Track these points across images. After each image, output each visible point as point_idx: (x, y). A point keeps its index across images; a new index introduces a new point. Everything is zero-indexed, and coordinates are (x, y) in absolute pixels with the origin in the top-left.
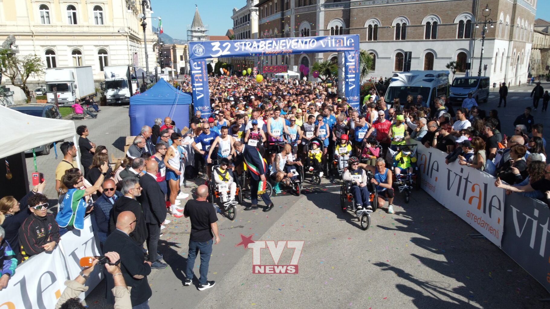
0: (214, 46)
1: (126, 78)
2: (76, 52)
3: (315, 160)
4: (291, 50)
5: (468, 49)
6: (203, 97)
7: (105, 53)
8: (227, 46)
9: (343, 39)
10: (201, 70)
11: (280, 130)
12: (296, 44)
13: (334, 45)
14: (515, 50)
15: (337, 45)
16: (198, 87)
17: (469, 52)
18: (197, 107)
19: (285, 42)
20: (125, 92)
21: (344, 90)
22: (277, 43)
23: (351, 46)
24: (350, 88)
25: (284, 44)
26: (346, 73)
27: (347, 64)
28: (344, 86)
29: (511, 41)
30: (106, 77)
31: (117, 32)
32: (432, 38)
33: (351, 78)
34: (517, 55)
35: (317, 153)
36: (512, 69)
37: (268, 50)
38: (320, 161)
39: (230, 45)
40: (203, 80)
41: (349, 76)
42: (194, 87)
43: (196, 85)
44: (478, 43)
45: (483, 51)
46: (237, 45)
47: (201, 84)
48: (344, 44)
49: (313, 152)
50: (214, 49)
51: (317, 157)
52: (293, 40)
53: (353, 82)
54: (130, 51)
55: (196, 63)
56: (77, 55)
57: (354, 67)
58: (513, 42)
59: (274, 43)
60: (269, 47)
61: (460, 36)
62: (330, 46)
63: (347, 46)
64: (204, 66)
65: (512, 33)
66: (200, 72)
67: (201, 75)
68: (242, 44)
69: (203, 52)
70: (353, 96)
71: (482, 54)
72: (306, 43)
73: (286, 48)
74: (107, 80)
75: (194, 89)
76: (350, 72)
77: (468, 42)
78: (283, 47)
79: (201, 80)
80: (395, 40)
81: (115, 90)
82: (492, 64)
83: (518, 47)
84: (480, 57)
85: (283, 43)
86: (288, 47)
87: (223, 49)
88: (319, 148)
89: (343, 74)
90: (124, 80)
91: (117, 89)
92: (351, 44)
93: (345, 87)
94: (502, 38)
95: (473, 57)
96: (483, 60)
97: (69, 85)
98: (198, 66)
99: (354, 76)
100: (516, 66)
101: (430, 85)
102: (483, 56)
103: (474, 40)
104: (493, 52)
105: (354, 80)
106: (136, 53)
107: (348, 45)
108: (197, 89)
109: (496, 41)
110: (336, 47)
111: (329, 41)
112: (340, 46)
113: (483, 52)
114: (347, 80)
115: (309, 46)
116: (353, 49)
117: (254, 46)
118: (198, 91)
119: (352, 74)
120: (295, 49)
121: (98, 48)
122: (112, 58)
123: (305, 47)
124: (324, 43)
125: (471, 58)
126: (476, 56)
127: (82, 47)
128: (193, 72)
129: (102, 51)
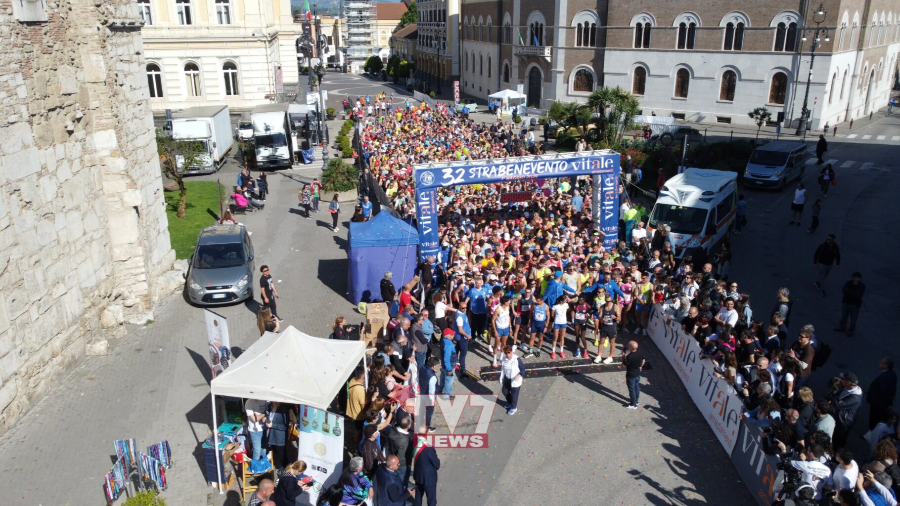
0: (445, 173)
1: (283, 131)
2: (191, 66)
4: (536, 175)
5: (790, 68)
6: (429, 233)
7: (233, 66)
8: (460, 172)
9: (600, 160)
10: (430, 200)
12: (543, 167)
13: (588, 168)
14: (867, 63)
15: (593, 167)
16: (425, 220)
17: (791, 74)
18: (424, 242)
19: (530, 166)
20: (283, 152)
21: (599, 214)
22: (520, 167)
23: (609, 167)
24: (607, 217)
25: (529, 168)
26: (603, 199)
27: (605, 189)
29: (861, 50)
31: (251, 35)
32: (735, 48)
33: (608, 205)
34: (869, 70)
36: (861, 93)
37: (510, 176)
39: (464, 171)
40: (432, 212)
41: (606, 203)
43: (423, 218)
44: (805, 60)
45: (811, 76)
46: (472, 171)
47: (429, 217)
48: (600, 165)
50: (445, 177)
52: (540, 163)
53: (611, 210)
54: (270, 64)
55: (423, 193)
56: (192, 72)
57: (612, 192)
58: (863, 51)
59: (517, 167)
60: (510, 172)
61: (779, 47)
62: (583, 168)
63: (605, 168)
64: (433, 197)
65: (864, 37)
66: (428, 203)
67: (429, 207)
68: (477, 170)
69: (432, 180)
70: (611, 226)
71: (809, 80)
72: (555, 166)
73: (531, 174)
74: (258, 136)
75: (421, 223)
76: (608, 198)
77: (791, 57)
78: (527, 171)
79: (429, 213)
80: (676, 48)
81: (271, 149)
82: (825, 93)
83: (872, 57)
84: (807, 81)
85: (527, 167)
86: (533, 170)
87: (456, 176)
90: (280, 134)
92: (609, 165)
94: (846, 48)
95: (796, 81)
96: (811, 87)
97: (205, 142)
98: (427, 196)
99: (612, 202)
100: (867, 87)
101: (707, 206)
102: (812, 82)
103: (800, 54)
104: (827, 74)
105: (612, 207)
106: (279, 68)
107: (606, 166)
108: (424, 223)
109: (833, 57)
111: (583, 163)
112: (596, 168)
113: (811, 78)
114: (603, 207)
115: (559, 170)
116: (612, 170)
117: (491, 172)
118: (425, 225)
119: (609, 200)
120: (542, 173)
121: (223, 61)
122: (244, 74)
123: (554, 170)
124: (577, 165)
125: (793, 82)
126: (801, 80)
127: (199, 60)
128: (420, 204)
129: (229, 65)
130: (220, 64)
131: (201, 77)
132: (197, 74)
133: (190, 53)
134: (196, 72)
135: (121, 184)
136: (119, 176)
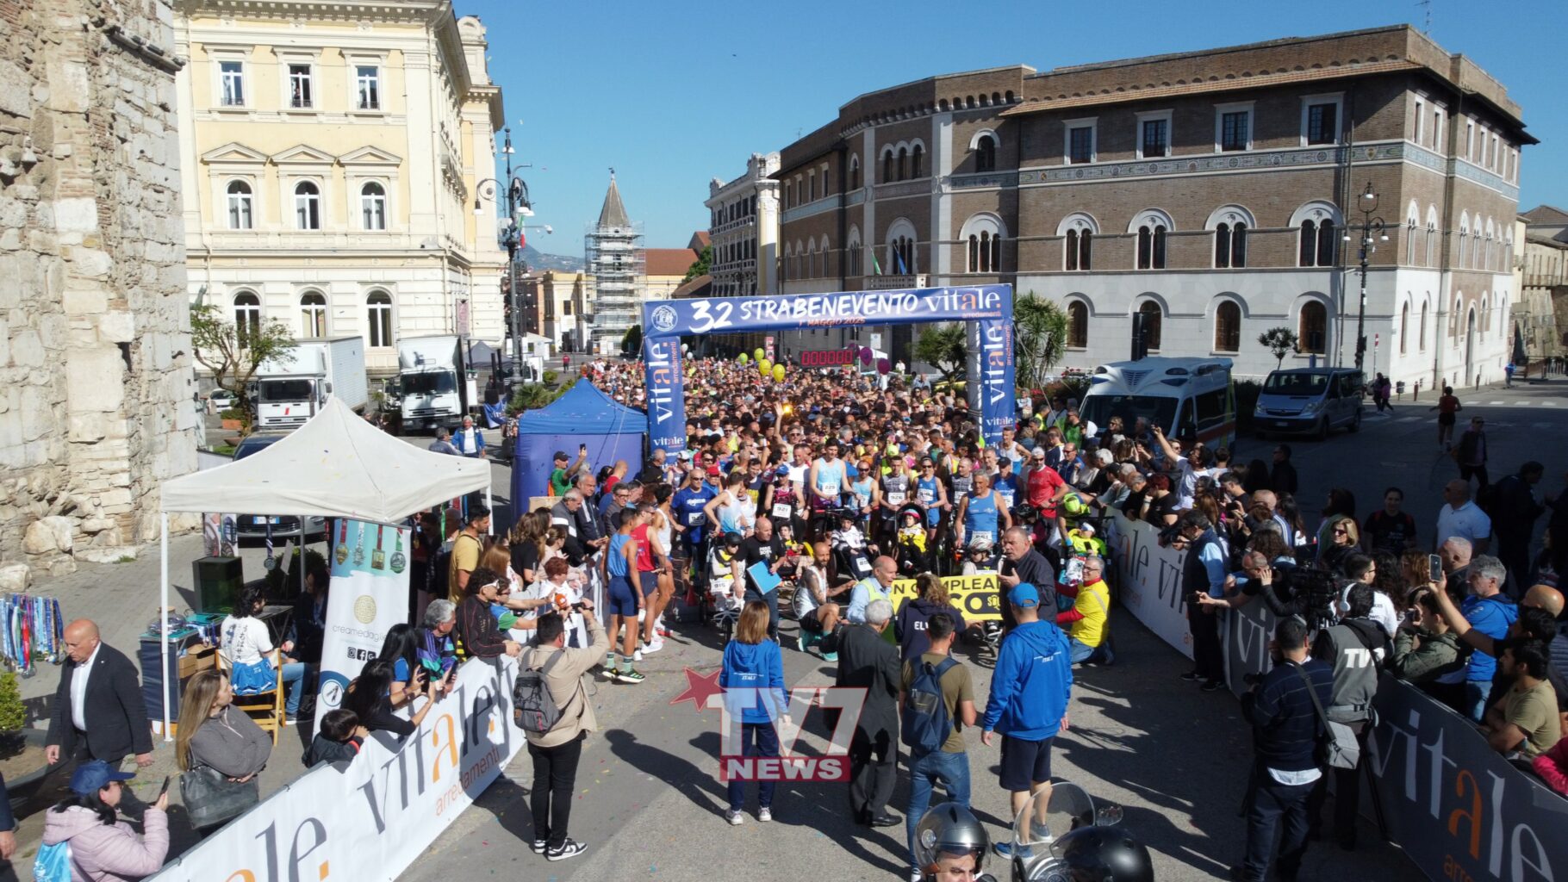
0: (697, 309)
1: (451, 368)
2: (313, 298)
3: (913, 549)
4: (862, 318)
5: (1327, 292)
6: (669, 419)
7: (386, 299)
8: (725, 309)
9: (976, 294)
10: (669, 359)
11: (837, 486)
12: (873, 304)
13: (956, 308)
14: (1459, 295)
15: (964, 307)
16: (660, 396)
17: (1332, 301)
19: (850, 302)
20: (448, 401)
21: (980, 404)
22: (832, 304)
23: (993, 309)
24: (994, 400)
25: (848, 305)
26: (985, 366)
27: (987, 347)
28: (980, 395)
29: (1446, 271)
30: (402, 364)
31: (419, 247)
32: (1234, 265)
33: (995, 377)
34: (1465, 309)
35: (916, 534)
36: (1456, 344)
37: (814, 319)
38: (923, 550)
39: (731, 307)
40: (672, 381)
41: (991, 373)
42: (652, 395)
43: (656, 391)
44: (1351, 279)
45: (1365, 299)
46: (747, 307)
47: (668, 390)
48: (977, 304)
49: (907, 532)
50: (697, 316)
51: (916, 542)
52: (868, 297)
53: (1000, 387)
54: (448, 296)
55: (657, 346)
56: (313, 307)
57: (1001, 354)
58: (1450, 275)
59: (826, 302)
60: (814, 312)
61: (1307, 259)
62: (947, 308)
63: (985, 309)
64: (674, 353)
65: (1448, 251)
66: (666, 363)
67: (667, 371)
68: (756, 306)
69: (674, 321)
70: (1001, 417)
71: (1362, 306)
72: (895, 302)
73: (852, 314)
74: (405, 371)
75: (652, 401)
76: (993, 363)
77: (1326, 277)
78: (845, 310)
79: (667, 382)
80: (1136, 268)
81: (425, 397)
82: (1393, 332)
83: (1467, 287)
84: (1357, 313)
85: (845, 302)
86: (856, 309)
87: (716, 315)
88: (919, 525)
89: (979, 368)
90: (446, 374)
91: (428, 393)
92: (993, 304)
93: (983, 398)
94: (1421, 263)
96: (1366, 323)
97: (312, 383)
98: (663, 351)
99: (1001, 372)
100: (1465, 336)
101: (1177, 393)
102: (1366, 312)
103: (1343, 269)
104: (1393, 301)
105: (1001, 381)
106: (464, 302)
107: (988, 306)
108: (659, 400)
109: (1399, 272)
110: (960, 310)
111: (946, 298)
112: (969, 309)
113: (1365, 303)
114: (987, 382)
115: (902, 309)
116: (998, 314)
117: (780, 310)
118: (661, 405)
119: (995, 368)
120: (872, 315)
121: (368, 289)
122: (404, 312)
123: (892, 311)
124: (934, 302)
125: (1337, 316)
126: (1350, 313)
127: (328, 287)
128: (651, 364)
129: (378, 297)
130: (363, 294)
131: (328, 313)
132: (323, 312)
133: (312, 275)
134: (320, 307)
135: (96, 299)
136: (95, 284)
